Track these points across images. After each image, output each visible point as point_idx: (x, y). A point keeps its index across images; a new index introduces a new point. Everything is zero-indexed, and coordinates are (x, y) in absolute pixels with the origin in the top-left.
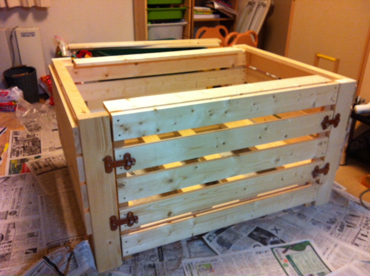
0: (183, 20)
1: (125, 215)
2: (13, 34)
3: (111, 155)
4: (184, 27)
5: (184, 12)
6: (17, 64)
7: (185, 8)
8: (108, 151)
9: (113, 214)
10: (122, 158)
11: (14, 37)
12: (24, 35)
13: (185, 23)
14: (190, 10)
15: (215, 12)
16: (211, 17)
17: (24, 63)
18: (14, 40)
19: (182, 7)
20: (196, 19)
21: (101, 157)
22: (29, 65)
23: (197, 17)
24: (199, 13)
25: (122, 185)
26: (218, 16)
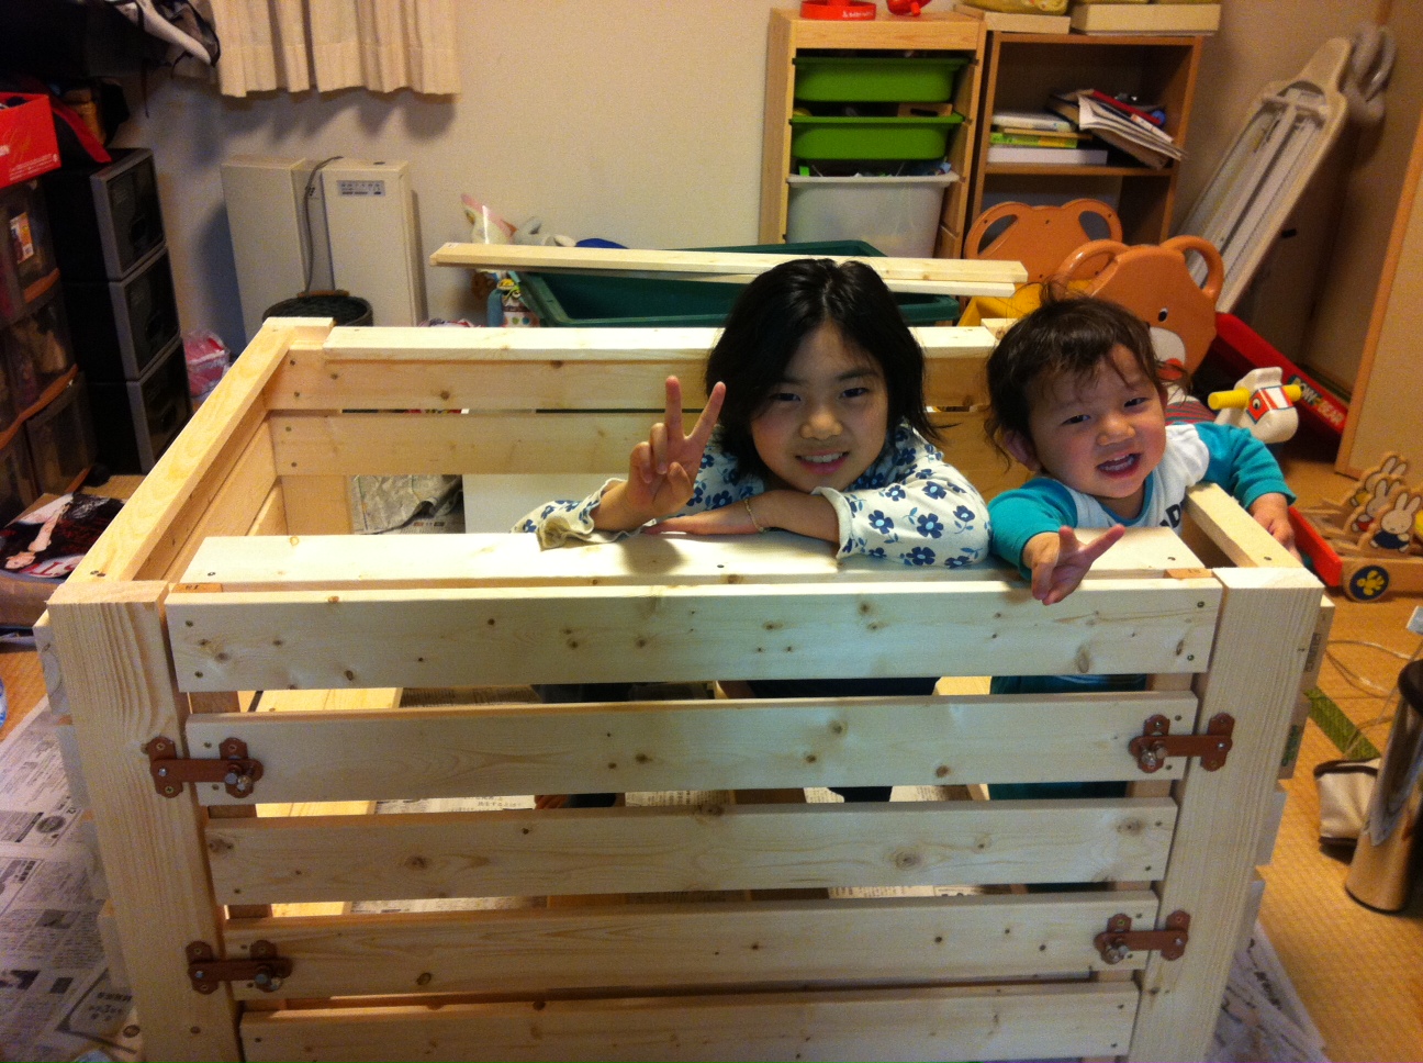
0: (946, 166)
1: (244, 947)
2: (316, 183)
3: (173, 735)
4: (947, 193)
5: (951, 135)
6: (321, 286)
7: (956, 119)
8: (162, 720)
9: (197, 936)
10: (214, 752)
11: (317, 193)
12: (348, 189)
13: (950, 177)
14: (972, 129)
15: (1088, 140)
16: (1069, 158)
17: (341, 286)
18: (314, 204)
19: (947, 117)
20: (994, 164)
21: (138, 739)
22: (354, 293)
23: (1002, 156)
24: (1015, 141)
25: (223, 846)
26: (1101, 156)
